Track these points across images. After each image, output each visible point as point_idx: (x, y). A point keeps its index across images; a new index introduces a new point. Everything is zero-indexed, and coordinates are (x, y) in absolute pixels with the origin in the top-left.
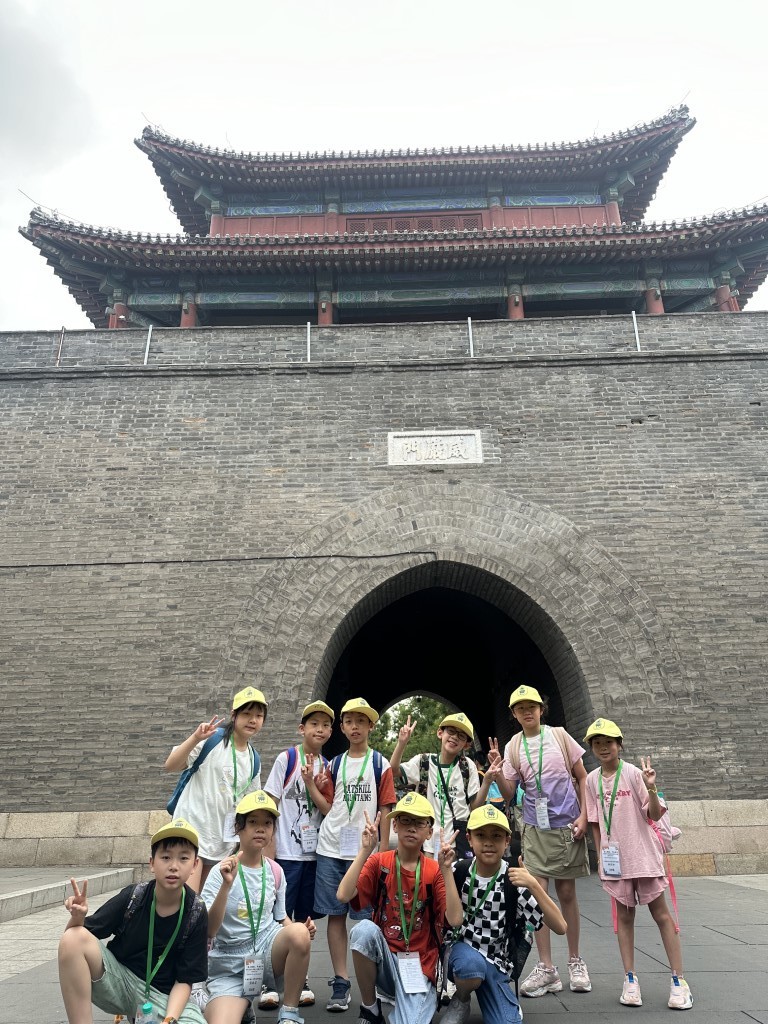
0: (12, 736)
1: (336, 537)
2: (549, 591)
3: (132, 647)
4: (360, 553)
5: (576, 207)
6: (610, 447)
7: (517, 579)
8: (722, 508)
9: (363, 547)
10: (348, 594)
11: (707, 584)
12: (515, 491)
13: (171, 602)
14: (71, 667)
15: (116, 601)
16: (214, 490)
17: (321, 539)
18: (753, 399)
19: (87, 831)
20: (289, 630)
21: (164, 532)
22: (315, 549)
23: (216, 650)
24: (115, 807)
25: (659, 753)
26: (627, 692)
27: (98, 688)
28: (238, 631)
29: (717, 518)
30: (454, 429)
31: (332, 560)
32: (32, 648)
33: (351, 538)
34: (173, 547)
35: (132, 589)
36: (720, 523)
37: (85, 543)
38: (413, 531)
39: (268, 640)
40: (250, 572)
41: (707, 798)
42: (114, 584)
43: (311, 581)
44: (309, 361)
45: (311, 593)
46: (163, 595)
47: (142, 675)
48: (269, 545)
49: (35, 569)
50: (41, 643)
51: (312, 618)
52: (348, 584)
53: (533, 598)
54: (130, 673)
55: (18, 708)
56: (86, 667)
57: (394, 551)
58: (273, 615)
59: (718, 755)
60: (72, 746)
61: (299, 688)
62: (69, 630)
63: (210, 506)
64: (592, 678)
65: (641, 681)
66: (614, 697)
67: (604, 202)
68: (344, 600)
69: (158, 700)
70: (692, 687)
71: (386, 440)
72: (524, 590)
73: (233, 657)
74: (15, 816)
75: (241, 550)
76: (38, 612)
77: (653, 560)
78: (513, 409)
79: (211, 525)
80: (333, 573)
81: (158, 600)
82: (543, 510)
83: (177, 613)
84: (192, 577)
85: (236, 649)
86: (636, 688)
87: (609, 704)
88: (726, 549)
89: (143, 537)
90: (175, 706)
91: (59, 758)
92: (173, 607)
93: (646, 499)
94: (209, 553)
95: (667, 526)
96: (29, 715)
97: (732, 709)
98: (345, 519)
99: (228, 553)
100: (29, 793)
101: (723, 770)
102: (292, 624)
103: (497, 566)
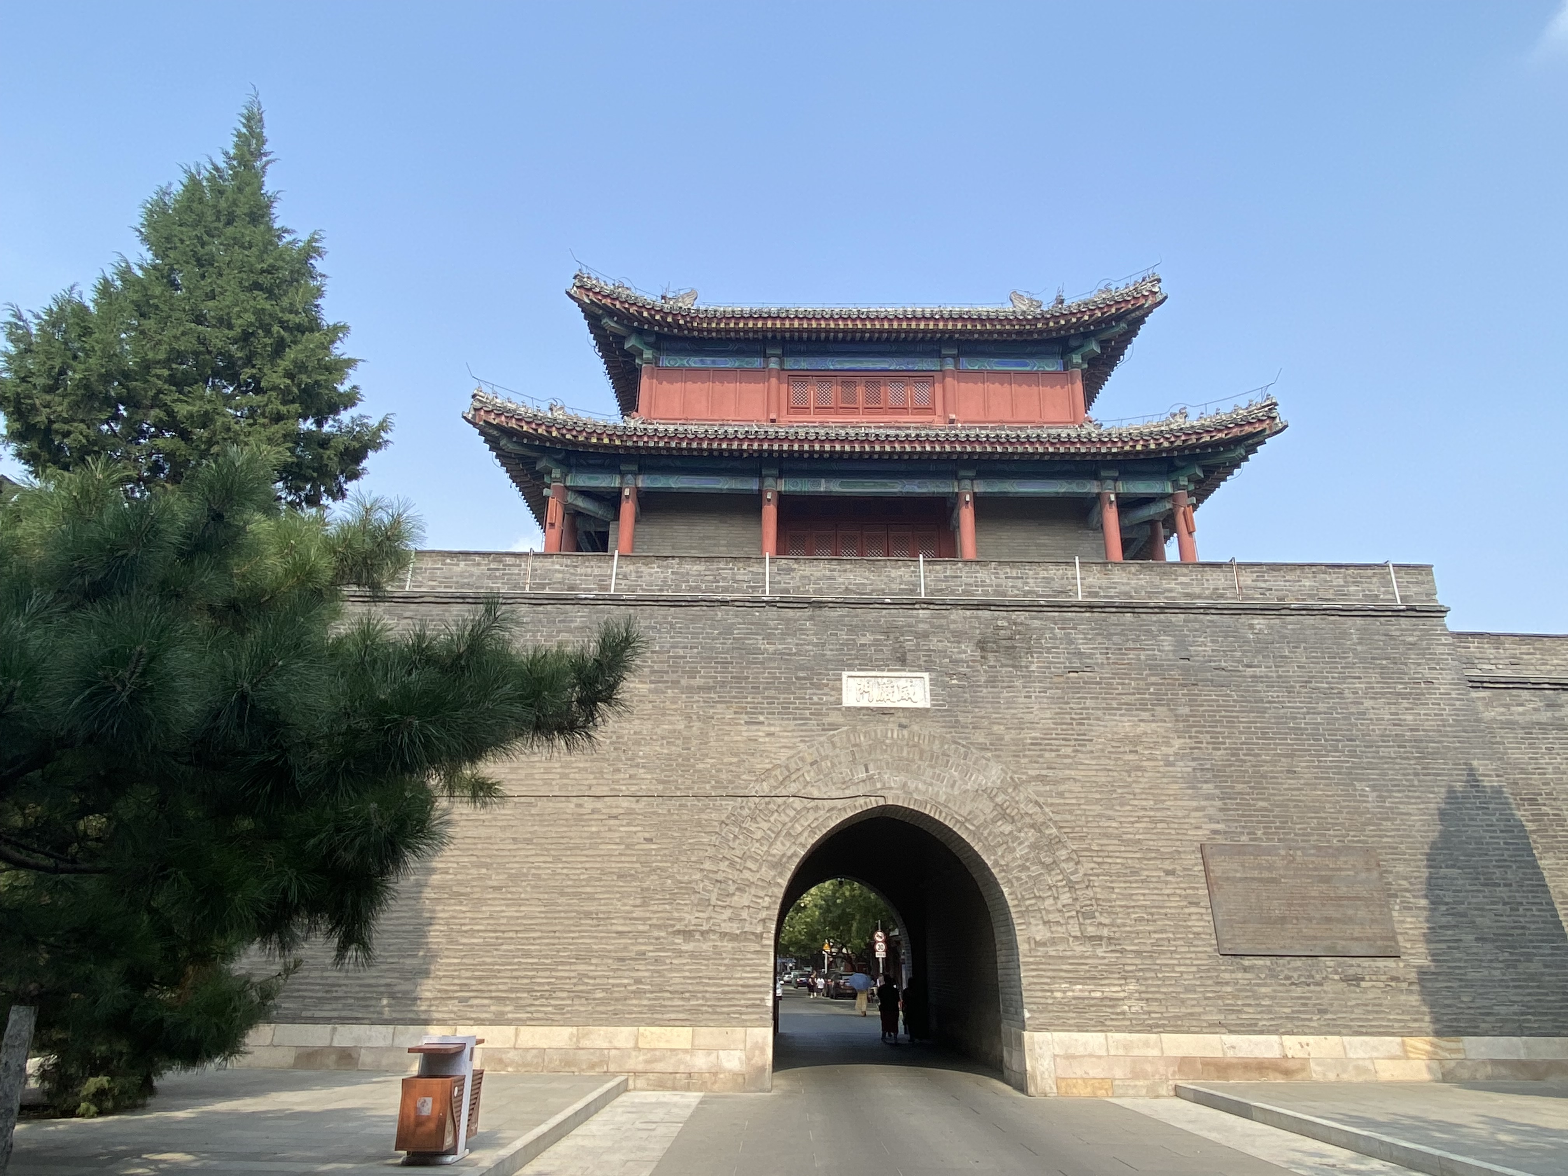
0: (514, 957)
1: (794, 777)
2: (986, 838)
3: (615, 878)
4: (816, 794)
5: (1036, 373)
6: (1048, 698)
7: (958, 825)
8: (1145, 764)
9: (819, 788)
10: (806, 834)
11: (1125, 837)
12: (960, 738)
13: (647, 835)
14: (562, 894)
15: (598, 832)
16: (681, 726)
17: (781, 778)
18: (1184, 654)
19: (585, 1043)
20: (753, 867)
21: (637, 766)
22: (776, 788)
23: (690, 882)
24: (608, 1023)
25: (1073, 991)
26: (1049, 935)
27: (588, 915)
28: (707, 865)
29: (1140, 774)
30: (904, 670)
31: (791, 799)
32: (526, 875)
33: (808, 779)
34: (647, 782)
35: (612, 822)
36: (1141, 779)
37: (568, 774)
38: (865, 775)
39: (735, 875)
40: (717, 809)
41: (1111, 1031)
42: (596, 816)
43: (772, 819)
44: (767, 594)
45: (773, 832)
46: (639, 828)
47: (625, 905)
48: (733, 782)
49: (523, 799)
50: (533, 871)
51: (774, 856)
52: (806, 824)
53: (972, 845)
54: (615, 901)
55: (517, 931)
56: (575, 894)
57: (848, 793)
58: (739, 853)
59: (1122, 995)
60: (568, 968)
61: (763, 921)
62: (557, 859)
63: (677, 742)
64: (1020, 921)
65: (1061, 925)
66: (1038, 939)
67: (1066, 368)
68: (802, 839)
69: (641, 928)
70: (1105, 932)
71: (841, 680)
72: (964, 836)
73: (704, 889)
74: (522, 1028)
75: (708, 786)
76: (529, 841)
77: (1079, 812)
78: (960, 653)
79: (680, 760)
80: (792, 813)
81: (635, 833)
82: (983, 757)
83: (654, 846)
84: (665, 812)
85: (707, 882)
86: (1057, 932)
87: (1033, 946)
88: (1144, 803)
89: (619, 770)
90: (656, 933)
91: (556, 978)
92: (649, 840)
93: (1077, 751)
94: (679, 789)
95: (1094, 779)
96: (527, 938)
97: (1138, 953)
98: (802, 759)
99: (696, 790)
100: (533, 1009)
101: (1126, 1008)
102: (757, 860)
103: (941, 812)
